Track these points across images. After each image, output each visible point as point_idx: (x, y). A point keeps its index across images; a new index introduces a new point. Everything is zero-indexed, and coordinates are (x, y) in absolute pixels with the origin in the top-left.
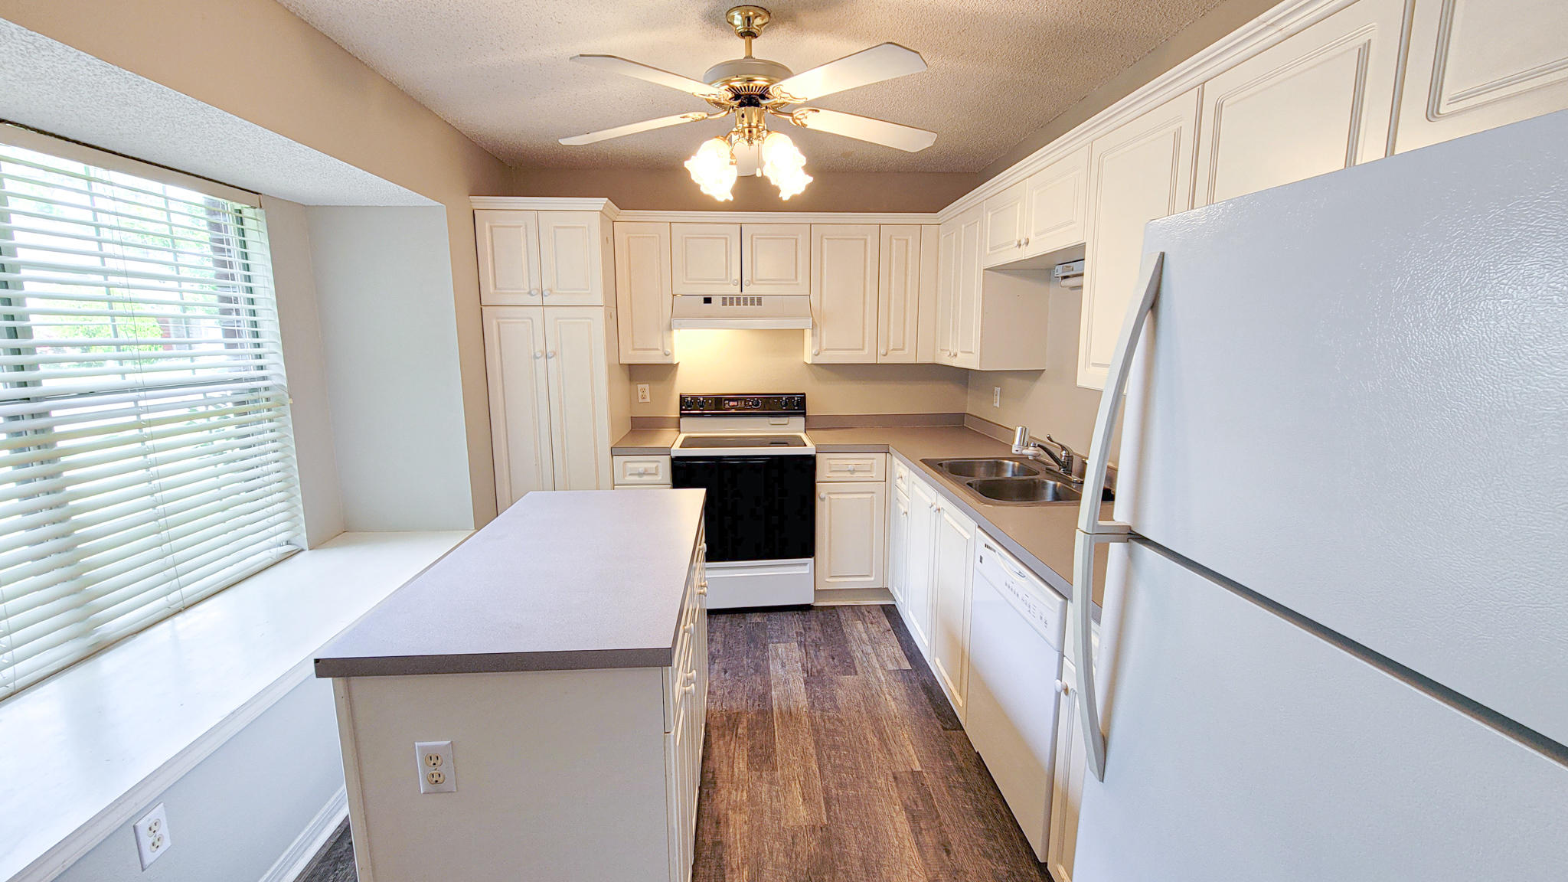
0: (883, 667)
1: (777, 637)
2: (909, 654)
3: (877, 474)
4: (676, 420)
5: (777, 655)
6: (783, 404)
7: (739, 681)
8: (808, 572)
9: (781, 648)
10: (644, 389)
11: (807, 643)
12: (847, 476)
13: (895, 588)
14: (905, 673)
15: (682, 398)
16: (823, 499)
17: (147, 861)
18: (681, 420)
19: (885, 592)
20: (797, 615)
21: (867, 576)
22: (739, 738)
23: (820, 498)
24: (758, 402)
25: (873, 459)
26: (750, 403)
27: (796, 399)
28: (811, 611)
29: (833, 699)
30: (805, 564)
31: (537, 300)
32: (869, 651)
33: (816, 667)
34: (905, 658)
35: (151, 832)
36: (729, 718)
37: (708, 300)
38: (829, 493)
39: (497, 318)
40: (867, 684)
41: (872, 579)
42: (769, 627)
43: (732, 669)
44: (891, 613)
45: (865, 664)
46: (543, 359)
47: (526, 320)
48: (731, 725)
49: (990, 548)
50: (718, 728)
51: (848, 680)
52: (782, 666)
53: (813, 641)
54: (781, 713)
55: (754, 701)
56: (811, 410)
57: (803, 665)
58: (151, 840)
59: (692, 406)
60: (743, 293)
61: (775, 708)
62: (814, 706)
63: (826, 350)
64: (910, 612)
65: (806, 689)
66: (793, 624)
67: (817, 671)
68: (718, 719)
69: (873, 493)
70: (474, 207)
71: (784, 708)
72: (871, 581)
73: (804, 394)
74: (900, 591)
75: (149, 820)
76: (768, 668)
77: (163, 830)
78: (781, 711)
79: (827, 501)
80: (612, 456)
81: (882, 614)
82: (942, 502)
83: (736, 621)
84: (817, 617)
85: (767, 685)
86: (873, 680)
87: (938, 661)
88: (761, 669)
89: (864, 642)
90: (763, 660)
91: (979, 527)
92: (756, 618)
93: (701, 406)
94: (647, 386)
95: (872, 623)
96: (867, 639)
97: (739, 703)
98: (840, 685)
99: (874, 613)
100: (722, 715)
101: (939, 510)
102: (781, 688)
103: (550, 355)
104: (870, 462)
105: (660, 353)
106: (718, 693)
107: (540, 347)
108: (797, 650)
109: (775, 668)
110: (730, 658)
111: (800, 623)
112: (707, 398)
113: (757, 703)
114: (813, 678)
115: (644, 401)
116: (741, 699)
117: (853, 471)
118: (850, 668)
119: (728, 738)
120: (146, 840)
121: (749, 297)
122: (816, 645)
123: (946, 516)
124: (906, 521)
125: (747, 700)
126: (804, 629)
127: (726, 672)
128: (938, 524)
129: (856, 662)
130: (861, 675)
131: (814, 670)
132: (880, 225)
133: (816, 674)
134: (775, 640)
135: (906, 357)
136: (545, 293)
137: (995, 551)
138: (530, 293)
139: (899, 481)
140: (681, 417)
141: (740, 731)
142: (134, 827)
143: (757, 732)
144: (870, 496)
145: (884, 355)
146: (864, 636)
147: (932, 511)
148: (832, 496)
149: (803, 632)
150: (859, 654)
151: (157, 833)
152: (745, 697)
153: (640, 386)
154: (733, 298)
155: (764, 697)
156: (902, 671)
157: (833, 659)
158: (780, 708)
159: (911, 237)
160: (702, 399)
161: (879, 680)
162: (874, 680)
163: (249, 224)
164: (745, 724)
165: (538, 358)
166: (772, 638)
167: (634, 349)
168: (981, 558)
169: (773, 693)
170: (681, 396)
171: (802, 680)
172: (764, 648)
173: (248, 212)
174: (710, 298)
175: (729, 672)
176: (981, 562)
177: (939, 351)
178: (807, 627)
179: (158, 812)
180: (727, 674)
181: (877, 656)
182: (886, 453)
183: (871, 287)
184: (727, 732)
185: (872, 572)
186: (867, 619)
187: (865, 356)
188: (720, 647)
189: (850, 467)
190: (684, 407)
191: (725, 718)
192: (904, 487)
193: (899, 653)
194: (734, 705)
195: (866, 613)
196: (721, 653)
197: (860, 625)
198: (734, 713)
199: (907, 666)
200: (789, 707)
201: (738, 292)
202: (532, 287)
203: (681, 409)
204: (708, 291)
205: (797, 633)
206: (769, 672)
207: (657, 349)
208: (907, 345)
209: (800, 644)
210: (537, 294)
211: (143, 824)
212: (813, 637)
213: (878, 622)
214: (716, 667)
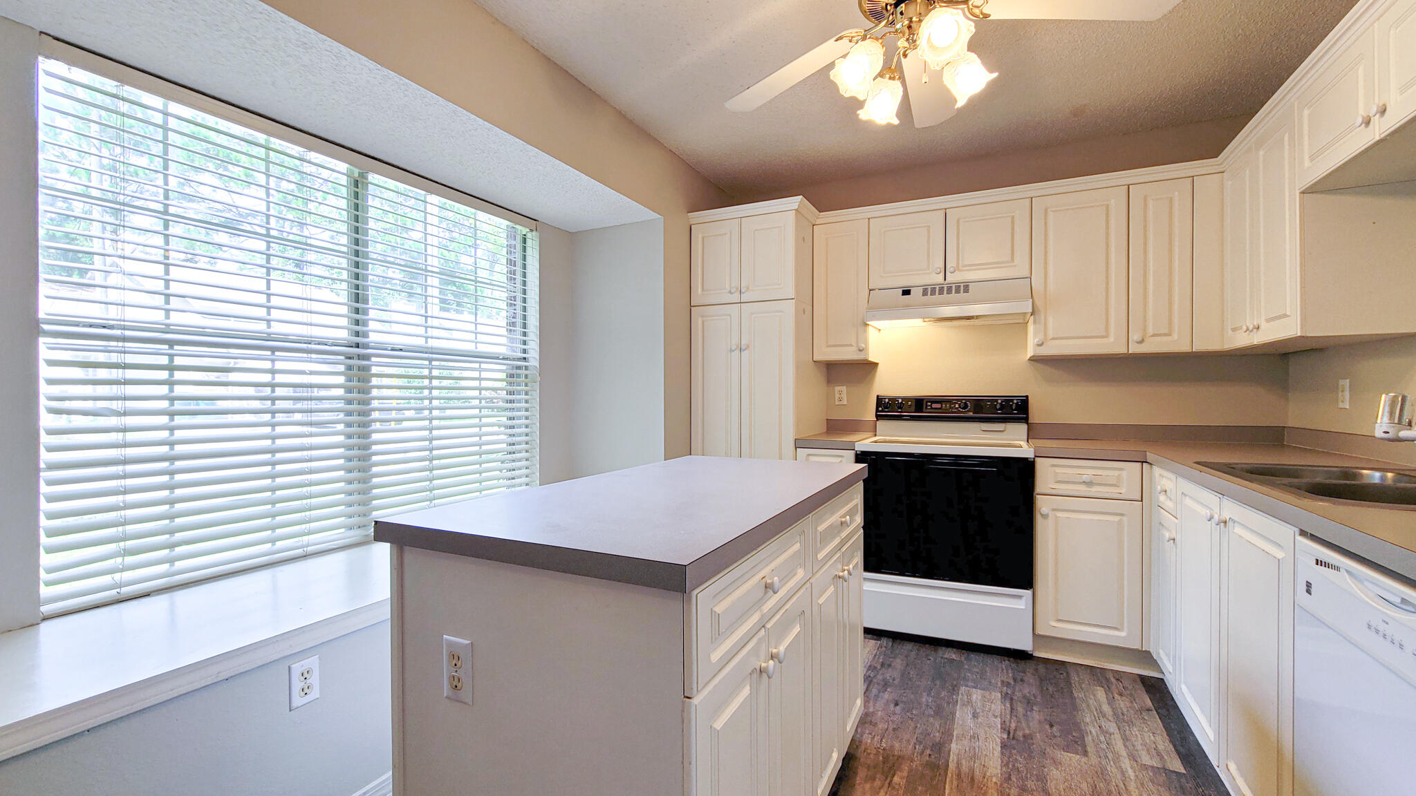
0: (1133, 757)
1: (973, 681)
2: (1181, 749)
3: (1129, 488)
4: (872, 423)
5: (969, 702)
6: (998, 407)
7: (912, 719)
8: (1023, 607)
9: (977, 695)
10: (841, 391)
11: (1015, 698)
12: (1083, 489)
13: (1161, 651)
14: (1174, 777)
15: (880, 400)
16: (1045, 516)
17: (294, 705)
18: (878, 422)
19: (1146, 657)
20: (1007, 662)
21: (1116, 629)
22: (894, 788)
23: (1042, 515)
24: (965, 404)
25: (1122, 469)
26: (957, 406)
27: (1015, 402)
28: (1027, 661)
29: (1042, 779)
30: (1020, 597)
31: (735, 298)
32: (1111, 730)
33: (1024, 730)
34: (1174, 754)
35: (303, 678)
36: (886, 759)
37: (906, 292)
38: (1054, 510)
39: (702, 317)
40: (1102, 774)
41: (1123, 634)
42: (966, 667)
43: (904, 703)
44: (1157, 690)
45: (1104, 746)
46: (737, 352)
47: (726, 317)
48: (886, 769)
49: (1327, 565)
50: (868, 768)
51: (1071, 759)
52: (974, 716)
53: (1024, 697)
54: (959, 775)
55: (925, 748)
56: (1035, 415)
57: (1003, 723)
58: (302, 685)
59: (889, 409)
60: (947, 282)
61: (952, 766)
62: (1010, 779)
63: (1053, 339)
64: (1183, 687)
65: (1002, 753)
66: (1002, 671)
67: (1024, 736)
68: (872, 756)
69: (1122, 515)
70: (691, 223)
71: (965, 769)
72: (1122, 637)
73: (1027, 397)
74: (1168, 655)
75: (302, 666)
76: (953, 714)
77: (314, 680)
78: (960, 771)
79: (1051, 520)
80: (796, 448)
81: (1140, 686)
82: (1230, 509)
83: (923, 652)
84: (1036, 670)
85: (948, 734)
86: (1112, 769)
87: (1232, 767)
88: (944, 713)
89: (1104, 716)
90: (948, 703)
91: (1303, 533)
92: (952, 654)
93: (899, 408)
94: (844, 388)
95: (1121, 695)
96: (1111, 713)
97: (904, 745)
98: (1056, 763)
99: (1126, 683)
100: (877, 753)
101: (1225, 522)
102: (966, 742)
103: (743, 347)
104: (1116, 473)
105: (855, 349)
106: (880, 726)
107: (735, 340)
108: (999, 702)
109: (963, 716)
110: (907, 691)
111: (1010, 671)
112: (905, 399)
113: (928, 752)
114: (1013, 742)
115: (841, 403)
116: (908, 741)
117: (1089, 484)
118: (1076, 743)
119: (878, 783)
120: (297, 684)
121: (954, 286)
122: (1028, 703)
123: (1238, 530)
124: (1175, 549)
125: (915, 744)
126: (1015, 680)
127: (896, 704)
128: (1225, 544)
129: (1088, 739)
130: (1094, 760)
131: (1020, 733)
132: (1129, 185)
133: (1022, 739)
134: (970, 684)
135: (1177, 343)
136: (743, 290)
137: (1338, 569)
138: (730, 292)
139: (1162, 498)
140: (878, 420)
141: (896, 779)
142: (289, 667)
143: (920, 788)
144: (1117, 518)
145: (1138, 343)
146: (1106, 708)
147: (1214, 525)
148: (1059, 514)
149: (1012, 683)
150: (1094, 730)
151: (308, 681)
152: (914, 741)
153: (837, 389)
154: (935, 288)
155: (940, 748)
156: (1169, 773)
157: (1051, 726)
158: (959, 765)
159: (1177, 193)
160: (900, 401)
161: (1123, 773)
162: (1115, 770)
163: (529, 242)
164: (905, 774)
165: (733, 351)
166: (968, 680)
167: (828, 346)
168: (1309, 585)
169: (953, 745)
170: (878, 396)
171: (999, 741)
172: (953, 689)
173: (529, 235)
174: (910, 290)
175: (901, 705)
176: (1309, 592)
177: (1230, 332)
178: (1019, 678)
179: (312, 662)
180: (898, 708)
181: (1125, 739)
182: (1143, 462)
183: (1117, 259)
184: (878, 776)
185: (1122, 624)
186: (1113, 687)
187: (1112, 345)
188: (896, 674)
189: (1085, 478)
190: (880, 409)
191: (881, 758)
192: (1169, 505)
193: (1164, 743)
194: (897, 745)
195: (1113, 680)
196: (896, 682)
197: (1101, 693)
198: (893, 756)
199: (1177, 765)
200: (972, 770)
201: (942, 281)
202: (733, 285)
203: (877, 411)
204: (905, 282)
205: (1003, 682)
206: (953, 719)
207: (851, 345)
208: (1176, 328)
209: (1005, 696)
210: (735, 292)
211: (297, 668)
212: (1026, 691)
213: (1131, 695)
214: (886, 696)
